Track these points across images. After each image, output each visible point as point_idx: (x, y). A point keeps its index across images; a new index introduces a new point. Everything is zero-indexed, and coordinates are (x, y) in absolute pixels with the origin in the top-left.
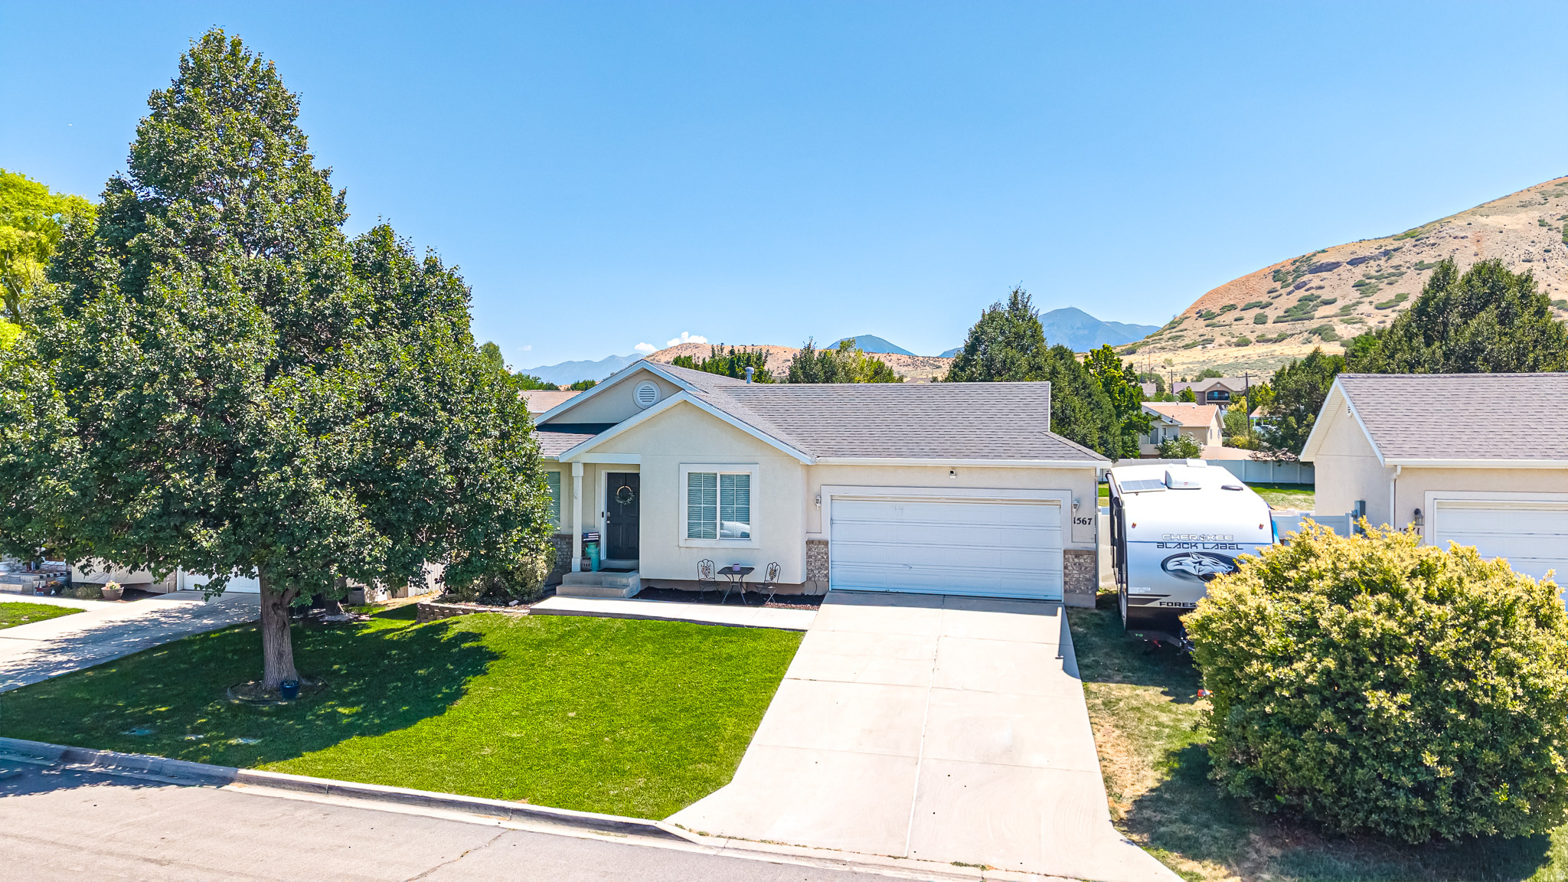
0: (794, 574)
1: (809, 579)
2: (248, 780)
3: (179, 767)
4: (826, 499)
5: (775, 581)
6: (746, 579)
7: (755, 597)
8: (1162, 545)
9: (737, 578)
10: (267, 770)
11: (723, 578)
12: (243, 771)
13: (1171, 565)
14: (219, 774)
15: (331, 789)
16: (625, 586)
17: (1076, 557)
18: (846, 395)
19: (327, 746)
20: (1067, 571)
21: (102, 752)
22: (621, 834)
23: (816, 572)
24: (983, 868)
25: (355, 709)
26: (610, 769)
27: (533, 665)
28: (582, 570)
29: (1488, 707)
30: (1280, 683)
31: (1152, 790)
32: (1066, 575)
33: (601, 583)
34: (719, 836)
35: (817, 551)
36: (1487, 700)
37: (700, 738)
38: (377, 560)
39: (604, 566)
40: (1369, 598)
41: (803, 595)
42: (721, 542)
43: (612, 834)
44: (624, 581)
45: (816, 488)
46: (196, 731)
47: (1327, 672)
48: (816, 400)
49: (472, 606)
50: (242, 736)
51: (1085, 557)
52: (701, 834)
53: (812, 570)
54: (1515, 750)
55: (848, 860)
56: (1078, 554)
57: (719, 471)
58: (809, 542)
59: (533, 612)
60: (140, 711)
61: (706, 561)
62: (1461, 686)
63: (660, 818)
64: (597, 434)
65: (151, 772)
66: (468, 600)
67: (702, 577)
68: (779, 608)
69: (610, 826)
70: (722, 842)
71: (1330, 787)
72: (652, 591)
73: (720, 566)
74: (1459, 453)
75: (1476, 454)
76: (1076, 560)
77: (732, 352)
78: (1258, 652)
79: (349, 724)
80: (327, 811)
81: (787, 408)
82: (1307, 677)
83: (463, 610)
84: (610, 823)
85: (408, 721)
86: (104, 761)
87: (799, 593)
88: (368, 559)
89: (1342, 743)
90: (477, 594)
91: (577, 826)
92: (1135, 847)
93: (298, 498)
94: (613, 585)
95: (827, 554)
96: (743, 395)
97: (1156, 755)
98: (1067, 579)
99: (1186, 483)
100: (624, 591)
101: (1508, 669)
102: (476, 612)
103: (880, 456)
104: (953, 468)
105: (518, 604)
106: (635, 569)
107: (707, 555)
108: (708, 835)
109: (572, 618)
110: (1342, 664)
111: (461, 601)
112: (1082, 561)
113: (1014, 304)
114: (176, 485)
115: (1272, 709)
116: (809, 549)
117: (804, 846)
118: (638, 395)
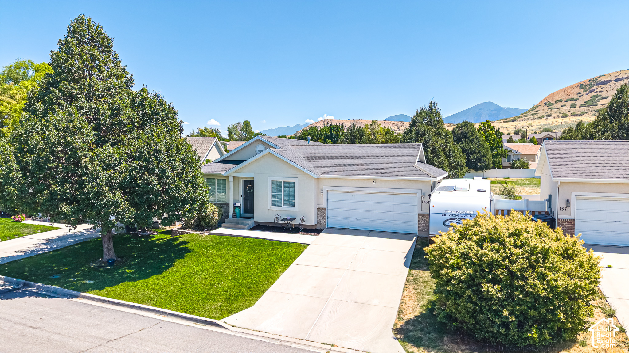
0: (311, 221)
1: (318, 223)
2: (84, 297)
3: (62, 291)
4: (325, 192)
5: (303, 224)
6: (293, 222)
7: (296, 230)
8: (444, 215)
9: (289, 222)
10: (90, 293)
11: (283, 222)
12: (82, 294)
13: (447, 223)
14: (74, 294)
15: (109, 302)
16: (247, 224)
17: (423, 217)
18: (339, 149)
19: (115, 285)
20: (419, 222)
21: (39, 284)
22: (204, 325)
23: (321, 220)
24: (333, 346)
25: (131, 271)
26: (210, 298)
27: (202, 255)
28: (233, 218)
29: (532, 293)
30: (453, 278)
31: (416, 317)
32: (419, 224)
33: (238, 223)
34: (239, 327)
35: (321, 212)
36: (531, 290)
37: (250, 287)
38: (130, 218)
39: (242, 216)
40: (489, 245)
41: (316, 229)
42: (284, 208)
43: (201, 324)
44: (247, 222)
45: (321, 187)
46: (74, 277)
47: (469, 274)
48: (327, 151)
49: (190, 231)
50: (88, 280)
51: (427, 217)
52: (233, 326)
53: (319, 220)
54: (543, 311)
55: (282, 339)
56: (423, 215)
57: (283, 180)
58: (318, 209)
59: (210, 234)
60: (59, 269)
61: (277, 215)
62: (521, 283)
63: (219, 319)
64: (239, 164)
65: (53, 292)
66: (190, 228)
67: (276, 221)
68: (304, 234)
69: (200, 321)
70: (239, 330)
71: (472, 321)
72: (259, 227)
73: (283, 217)
74: (587, 176)
75: (594, 176)
76: (423, 218)
77: (331, 125)
78: (447, 265)
79: (127, 276)
80: (102, 310)
81: (315, 154)
82: (462, 276)
83: (186, 232)
84: (200, 320)
85: (148, 276)
86: (39, 288)
87: (314, 228)
88: (126, 217)
89: (475, 304)
90: (193, 226)
91: (189, 321)
92: (396, 341)
93: (99, 194)
94: (243, 224)
95: (325, 213)
96: (299, 149)
97: (425, 302)
98: (419, 226)
99: (461, 188)
100: (246, 226)
101: (542, 277)
102: (190, 233)
103: (345, 175)
104: (375, 180)
105: (207, 230)
106: (252, 218)
107: (278, 213)
108: (235, 327)
109: (223, 237)
110: (476, 271)
111: (187, 229)
112: (425, 218)
113: (430, 107)
114: (54, 190)
115: (450, 288)
116: (318, 211)
117: (269, 333)
118: (257, 149)
